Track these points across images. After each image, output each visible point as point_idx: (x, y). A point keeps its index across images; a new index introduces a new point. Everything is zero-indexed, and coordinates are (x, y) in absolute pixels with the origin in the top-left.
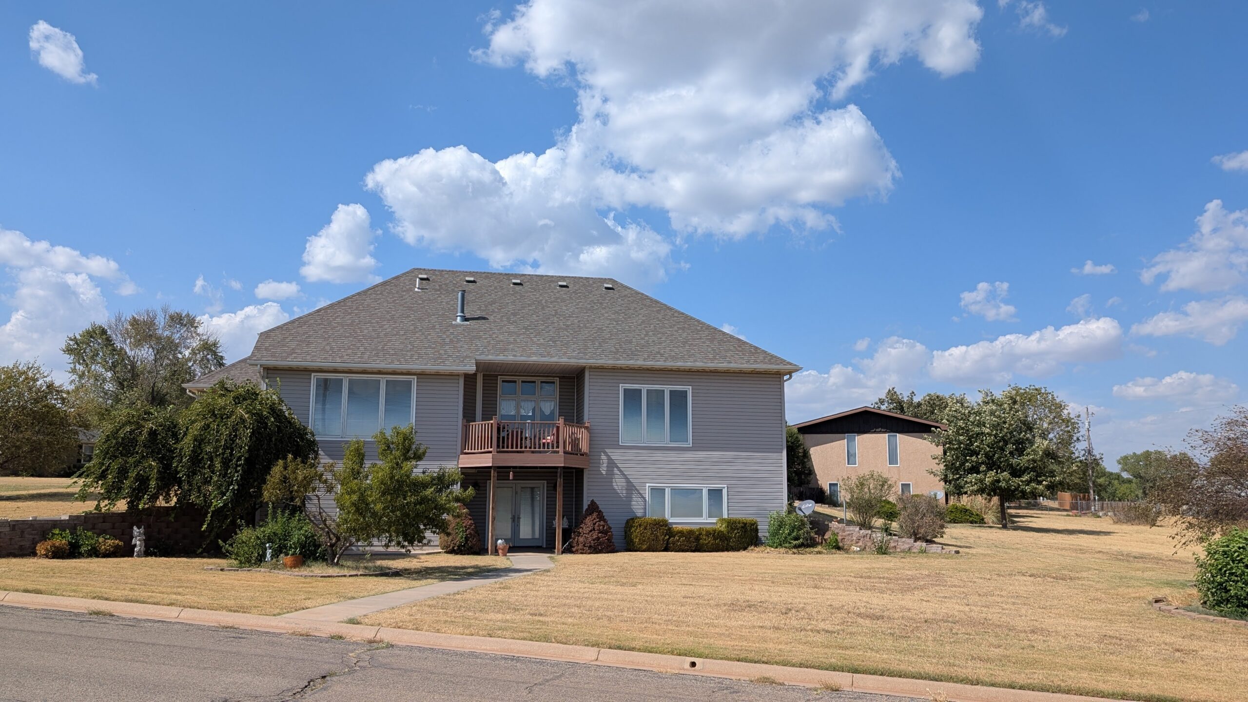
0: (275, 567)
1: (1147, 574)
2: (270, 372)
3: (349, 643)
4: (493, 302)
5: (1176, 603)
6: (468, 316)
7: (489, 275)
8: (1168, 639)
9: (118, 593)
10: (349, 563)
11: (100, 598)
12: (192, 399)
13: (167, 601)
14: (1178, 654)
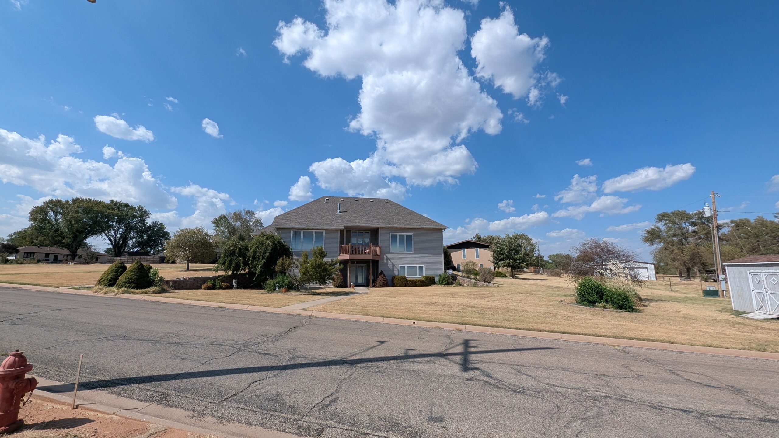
0: (279, 292)
1: (558, 293)
2: (278, 229)
3: (303, 317)
4: (349, 207)
5: (568, 302)
6: (341, 211)
7: (348, 198)
8: (566, 313)
9: (228, 301)
10: (303, 291)
11: (222, 302)
12: (253, 238)
13: (244, 303)
14: (568, 318)
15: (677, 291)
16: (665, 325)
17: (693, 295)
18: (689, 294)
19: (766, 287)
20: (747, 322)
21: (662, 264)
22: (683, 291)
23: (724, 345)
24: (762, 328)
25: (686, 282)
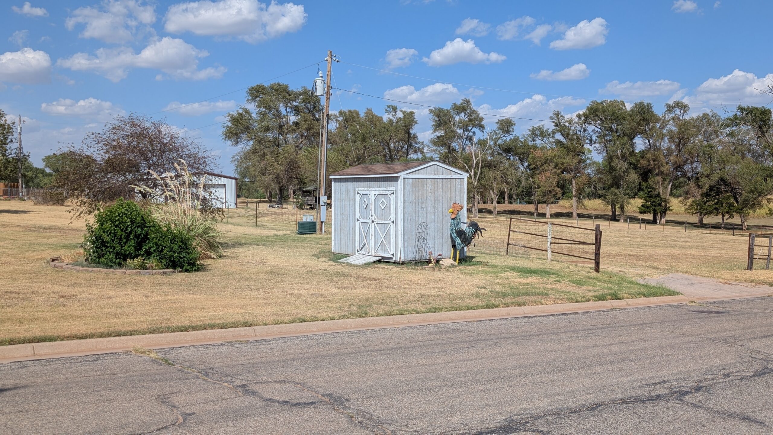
1: (51, 241)
5: (67, 261)
8: (57, 288)
14: (62, 300)
15: (264, 227)
16: (242, 291)
17: (285, 232)
18: (280, 230)
19: (373, 214)
20: (346, 270)
21: (247, 180)
22: (271, 225)
23: (319, 316)
24: (364, 279)
25: (277, 210)
